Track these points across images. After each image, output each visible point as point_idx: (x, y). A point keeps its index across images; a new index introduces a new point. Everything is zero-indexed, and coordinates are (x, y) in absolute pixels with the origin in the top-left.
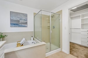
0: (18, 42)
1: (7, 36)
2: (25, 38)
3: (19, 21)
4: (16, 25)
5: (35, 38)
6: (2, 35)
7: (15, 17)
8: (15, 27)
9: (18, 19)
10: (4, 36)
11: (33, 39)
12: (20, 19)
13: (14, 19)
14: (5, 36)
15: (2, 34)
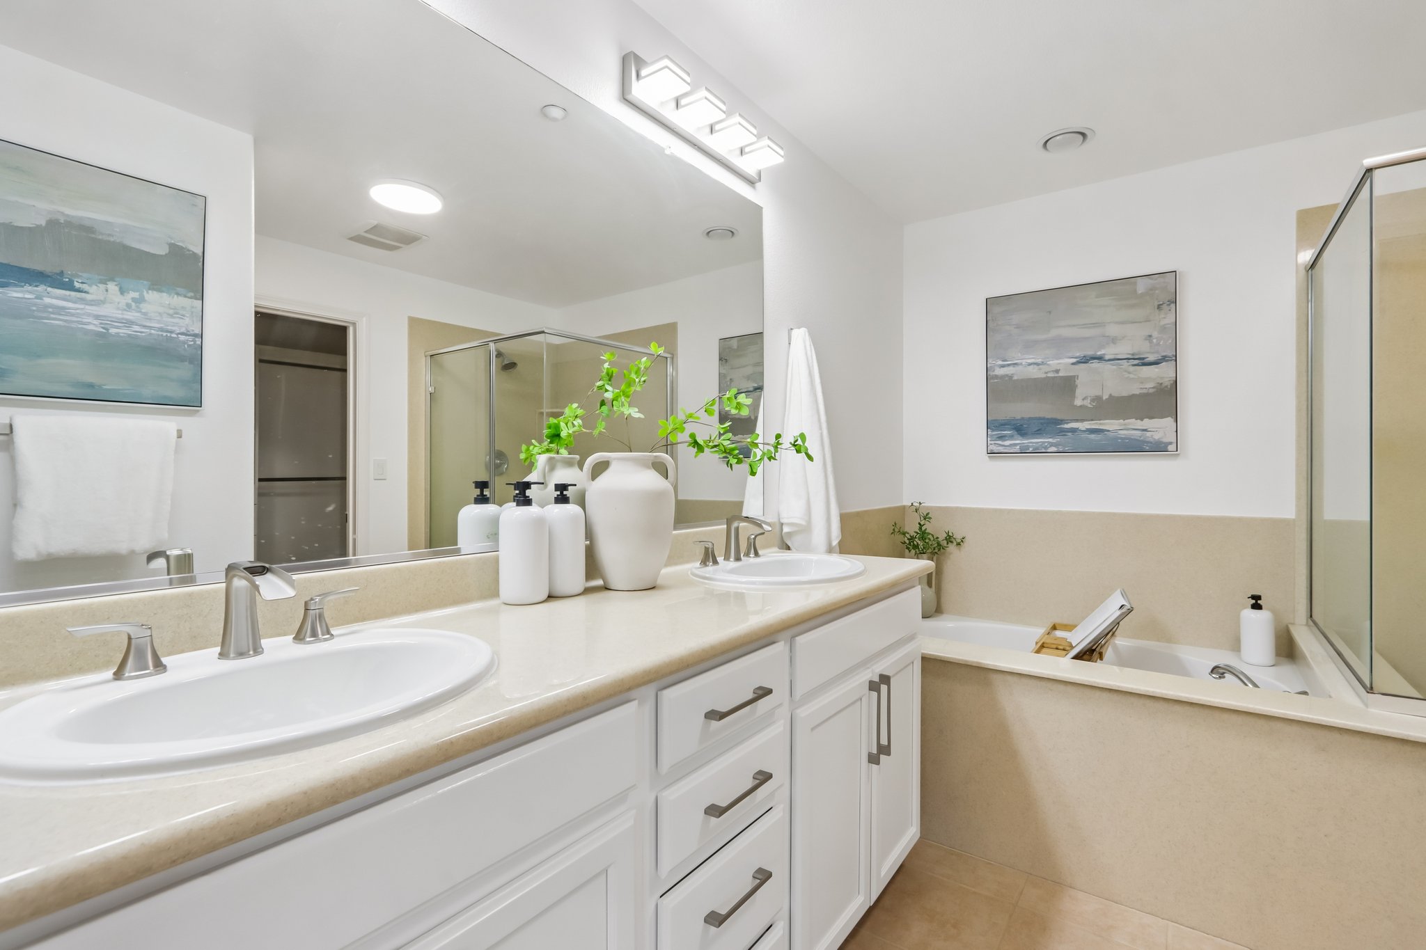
0: (1059, 633)
1: (965, 545)
2: (1124, 594)
3: (1067, 385)
4: (1039, 433)
5: (1306, 640)
6: (928, 527)
7: (1029, 346)
8: (1023, 451)
9: (1054, 363)
10: (942, 536)
11: (1287, 650)
12: (1085, 360)
13: (1018, 373)
14: (949, 539)
15: (926, 517)
